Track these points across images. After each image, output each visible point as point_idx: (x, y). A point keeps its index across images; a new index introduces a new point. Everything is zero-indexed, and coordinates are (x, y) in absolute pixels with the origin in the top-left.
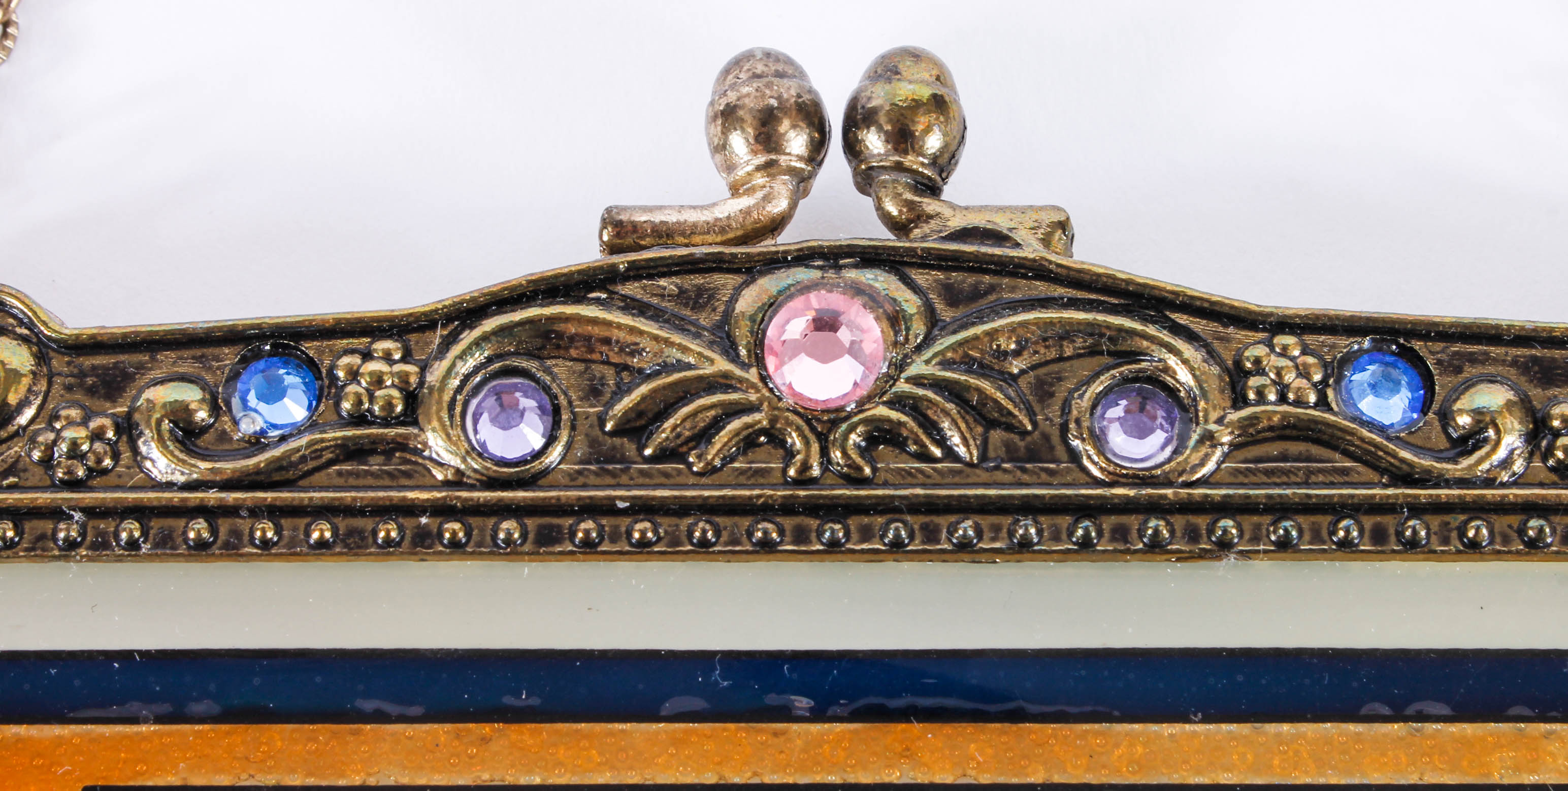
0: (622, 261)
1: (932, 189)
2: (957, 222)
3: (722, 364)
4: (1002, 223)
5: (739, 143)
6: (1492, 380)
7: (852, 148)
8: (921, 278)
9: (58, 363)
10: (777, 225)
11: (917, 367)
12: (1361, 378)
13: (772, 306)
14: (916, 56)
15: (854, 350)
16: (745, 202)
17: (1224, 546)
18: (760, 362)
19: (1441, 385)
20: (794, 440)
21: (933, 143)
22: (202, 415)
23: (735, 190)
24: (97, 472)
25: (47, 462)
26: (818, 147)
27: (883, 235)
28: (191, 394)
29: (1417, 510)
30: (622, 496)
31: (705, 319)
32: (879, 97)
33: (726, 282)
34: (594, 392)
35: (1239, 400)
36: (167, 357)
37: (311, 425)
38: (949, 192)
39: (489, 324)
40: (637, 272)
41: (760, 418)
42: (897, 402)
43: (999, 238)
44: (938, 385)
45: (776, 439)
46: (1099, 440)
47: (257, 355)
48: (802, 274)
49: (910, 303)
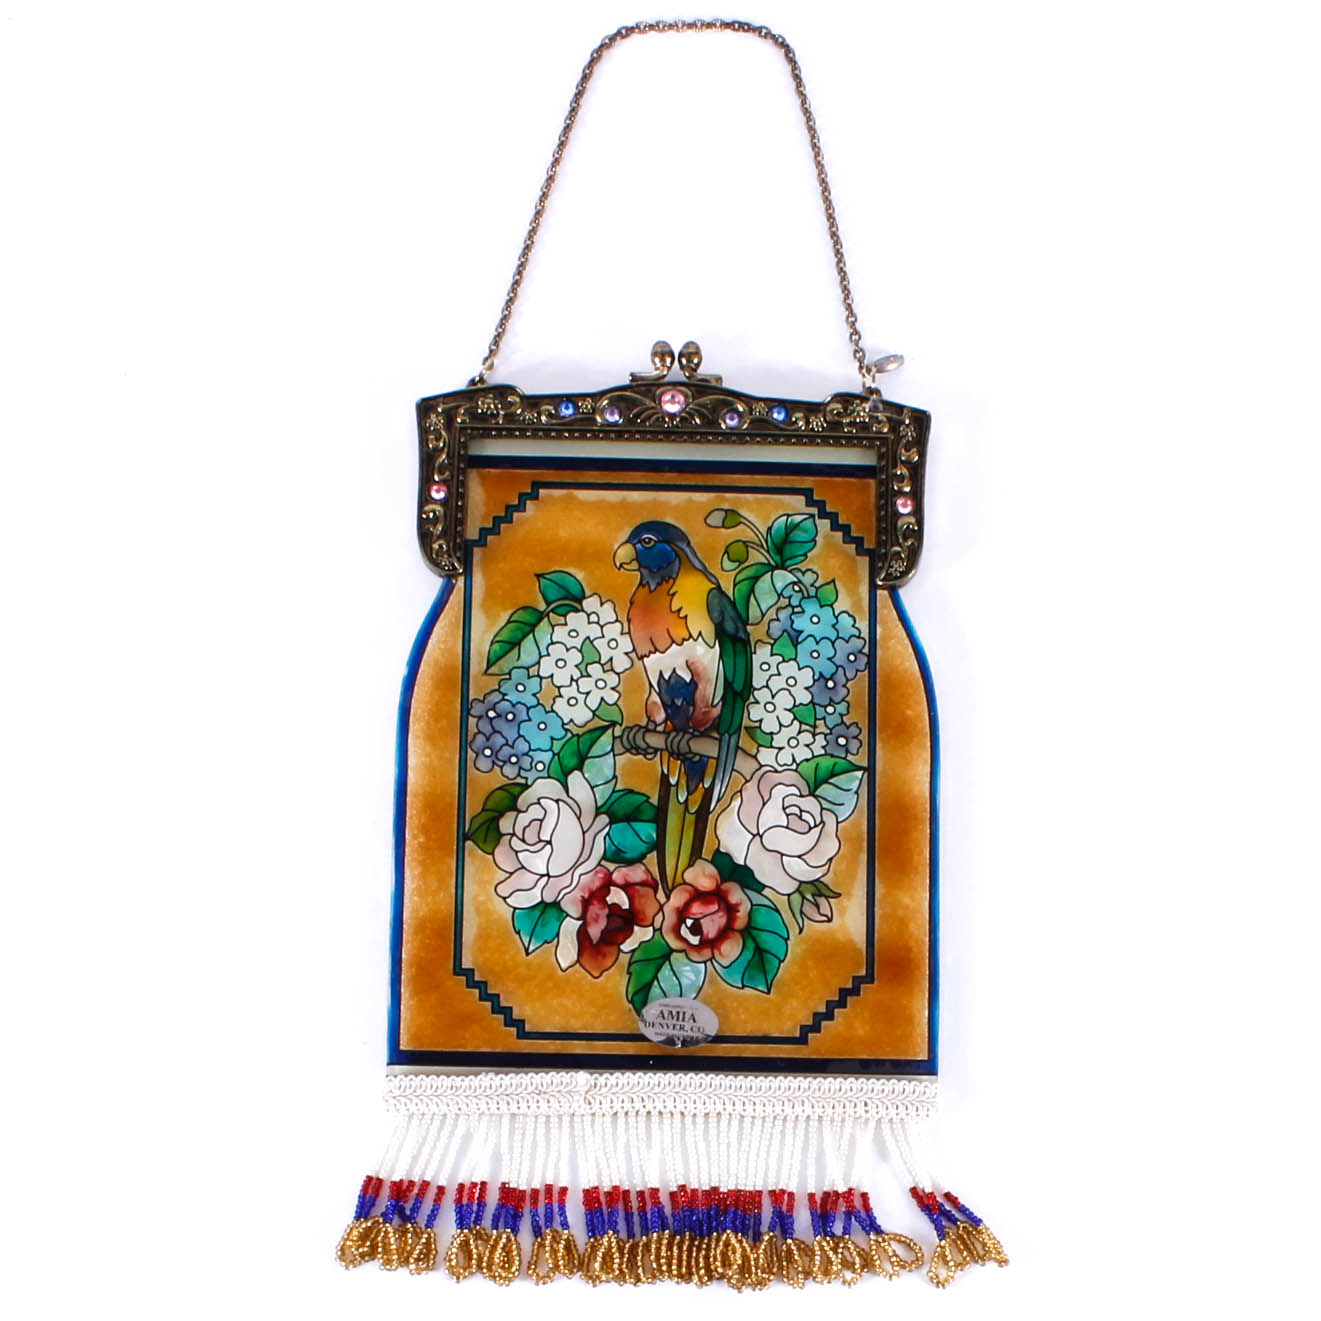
0: (634, 384)
1: (695, 370)
2: (700, 377)
3: (653, 404)
4: (708, 378)
5: (657, 360)
6: (799, 412)
7: (680, 362)
8: (693, 388)
9: (525, 401)
10: (665, 376)
11: (691, 406)
12: (775, 410)
13: (663, 393)
14: (692, 343)
15: (679, 403)
16: (658, 372)
17: (747, 442)
18: (660, 403)
19: (790, 412)
20: (667, 419)
21: (696, 361)
22: (553, 412)
23: (657, 369)
24: (533, 423)
25: (524, 420)
26: (672, 362)
27: (684, 379)
28: (551, 408)
29: (784, 436)
30: (634, 429)
31: (650, 395)
32: (685, 351)
33: (654, 388)
34: (629, 409)
35: (751, 414)
36: (546, 401)
37: (574, 414)
38: (699, 371)
39: (608, 395)
40: (637, 386)
41: (660, 415)
42: (687, 413)
43: (706, 381)
44: (695, 410)
45: (663, 419)
46: (725, 422)
47: (563, 401)
48: (669, 387)
49: (690, 393)
